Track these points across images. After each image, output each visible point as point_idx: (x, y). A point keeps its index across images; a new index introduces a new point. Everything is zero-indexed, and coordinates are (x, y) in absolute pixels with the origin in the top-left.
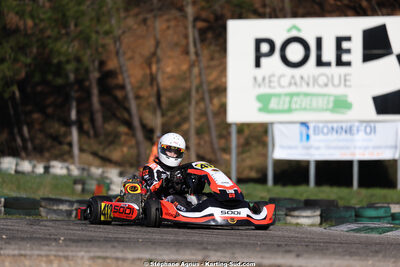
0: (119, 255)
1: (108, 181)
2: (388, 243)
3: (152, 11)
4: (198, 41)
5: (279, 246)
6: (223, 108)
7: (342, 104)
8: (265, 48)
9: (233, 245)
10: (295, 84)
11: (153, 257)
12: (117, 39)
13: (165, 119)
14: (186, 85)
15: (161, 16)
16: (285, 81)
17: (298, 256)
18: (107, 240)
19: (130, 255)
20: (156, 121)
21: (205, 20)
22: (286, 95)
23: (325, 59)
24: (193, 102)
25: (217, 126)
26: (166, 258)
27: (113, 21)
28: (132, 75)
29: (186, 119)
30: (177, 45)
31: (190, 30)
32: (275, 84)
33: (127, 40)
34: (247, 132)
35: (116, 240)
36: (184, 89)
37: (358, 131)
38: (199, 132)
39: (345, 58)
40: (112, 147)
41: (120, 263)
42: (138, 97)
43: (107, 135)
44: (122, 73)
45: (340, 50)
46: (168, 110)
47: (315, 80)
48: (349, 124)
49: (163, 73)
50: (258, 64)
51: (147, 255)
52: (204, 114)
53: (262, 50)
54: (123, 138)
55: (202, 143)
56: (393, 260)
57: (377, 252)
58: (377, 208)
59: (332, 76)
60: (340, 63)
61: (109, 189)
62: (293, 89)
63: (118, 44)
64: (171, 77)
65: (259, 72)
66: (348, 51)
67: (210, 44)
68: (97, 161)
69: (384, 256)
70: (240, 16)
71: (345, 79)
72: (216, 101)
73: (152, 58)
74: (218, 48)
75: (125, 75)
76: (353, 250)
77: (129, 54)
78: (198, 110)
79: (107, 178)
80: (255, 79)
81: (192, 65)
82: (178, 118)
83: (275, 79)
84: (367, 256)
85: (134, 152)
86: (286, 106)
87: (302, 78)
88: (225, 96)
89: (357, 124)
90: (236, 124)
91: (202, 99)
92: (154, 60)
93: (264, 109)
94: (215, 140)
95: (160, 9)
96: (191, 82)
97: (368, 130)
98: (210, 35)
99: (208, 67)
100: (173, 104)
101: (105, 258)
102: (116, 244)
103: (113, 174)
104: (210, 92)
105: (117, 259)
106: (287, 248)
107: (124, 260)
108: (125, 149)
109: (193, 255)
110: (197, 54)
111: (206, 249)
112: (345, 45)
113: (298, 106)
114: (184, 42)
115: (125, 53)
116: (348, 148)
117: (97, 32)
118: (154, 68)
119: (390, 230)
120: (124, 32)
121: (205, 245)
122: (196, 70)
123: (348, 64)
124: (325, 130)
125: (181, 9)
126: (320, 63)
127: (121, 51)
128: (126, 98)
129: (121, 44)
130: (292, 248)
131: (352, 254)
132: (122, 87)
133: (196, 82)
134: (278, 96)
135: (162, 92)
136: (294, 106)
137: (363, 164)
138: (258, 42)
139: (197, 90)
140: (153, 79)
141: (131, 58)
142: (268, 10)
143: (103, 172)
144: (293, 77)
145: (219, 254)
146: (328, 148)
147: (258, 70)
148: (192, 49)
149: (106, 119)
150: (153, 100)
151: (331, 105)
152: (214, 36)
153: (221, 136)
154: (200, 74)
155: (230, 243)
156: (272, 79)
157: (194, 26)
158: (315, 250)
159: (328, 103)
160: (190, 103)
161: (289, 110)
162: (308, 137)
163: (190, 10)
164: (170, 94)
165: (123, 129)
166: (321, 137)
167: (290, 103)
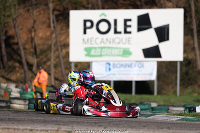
0: (16, 127)
1: (10, 90)
2: (150, 122)
3: (31, 6)
4: (55, 21)
5: (95, 123)
6: (68, 54)
7: (127, 53)
8: (88, 24)
9: (72, 122)
10: (104, 42)
11: (33, 128)
12: (14, 20)
13: (38, 59)
14: (49, 42)
15: (36, 8)
16: (98, 41)
17: (105, 128)
18: (9, 120)
19: (21, 127)
20: (34, 61)
21: (58, 10)
22: (99, 48)
23: (118, 30)
24: (53, 51)
25: (65, 63)
26: (39, 129)
27: (13, 11)
28: (22, 38)
29: (49, 60)
30: (44, 22)
31: (51, 15)
32: (93, 42)
33: (19, 20)
34: (79, 66)
35: (14, 120)
36: (48, 44)
37: (135, 66)
38: (56, 66)
39: (128, 29)
40: (12, 73)
41: (16, 131)
42: (25, 49)
43: (9, 67)
44: (17, 36)
45: (126, 26)
46: (40, 55)
47: (114, 41)
48: (130, 63)
49: (38, 36)
50: (85, 33)
51: (30, 128)
52: (58, 57)
53: (87, 25)
54: (17, 69)
55: (57, 71)
56: (153, 130)
57: (144, 126)
58: (145, 104)
59: (122, 39)
60: (126, 32)
61: (10, 94)
62: (102, 45)
63: (15, 22)
64: (42, 38)
65: (86, 37)
66: (130, 26)
67: (61, 22)
68: (4, 80)
69: (148, 129)
70: (76, 9)
71: (129, 40)
72: (64, 51)
73: (32, 29)
74: (65, 25)
75: (19, 37)
76: (133, 125)
77: (20, 27)
78: (55, 55)
79: (9, 88)
80: (84, 40)
81: (52, 33)
82: (45, 59)
83: (93, 40)
84: (140, 128)
85: (23, 75)
86: (99, 54)
87: (107, 39)
88: (69, 48)
89: (134, 63)
90: (74, 62)
91: (57, 50)
92: (33, 30)
93: (88, 55)
94: (63, 70)
95: (36, 5)
96: (51, 41)
97: (140, 66)
98: (61, 18)
99: (60, 34)
100: (43, 52)
101: (9, 129)
102: (14, 122)
103: (12, 87)
104: (61, 46)
105: (15, 129)
106: (100, 124)
107: (18, 129)
108: (18, 74)
109: (52, 127)
110: (54, 27)
111: (59, 124)
112: (128, 23)
113: (105, 54)
114: (48, 21)
115: (18, 27)
116: (129, 74)
117: (4, 16)
118: (33, 34)
119: (151, 115)
120: (18, 16)
121: (59, 123)
122: (54, 35)
123: (130, 33)
124: (119, 66)
125: (47, 5)
126: (116, 32)
127: (16, 26)
128: (19, 49)
129: (16, 22)
130: (102, 124)
131: (132, 127)
132: (17, 44)
133: (54, 41)
134: (95, 48)
135: (37, 46)
136: (103, 53)
137: (137, 83)
138: (85, 21)
139: (55, 45)
140: (32, 39)
141: (22, 29)
142: (90, 6)
143: (7, 86)
144: (102, 39)
145: (66, 127)
146: (119, 74)
147: (85, 35)
148: (52, 25)
149: (9, 60)
150: (32, 50)
151: (121, 53)
152: (63, 18)
153: (66, 68)
154: (56, 37)
155: (71, 122)
156: (92, 40)
157: (53, 13)
158: (114, 125)
159: (120, 52)
160: (51, 52)
161: (101, 56)
162: (110, 69)
163: (51, 6)
164: (41, 47)
165: (17, 64)
166: (116, 69)
167: (101, 52)
